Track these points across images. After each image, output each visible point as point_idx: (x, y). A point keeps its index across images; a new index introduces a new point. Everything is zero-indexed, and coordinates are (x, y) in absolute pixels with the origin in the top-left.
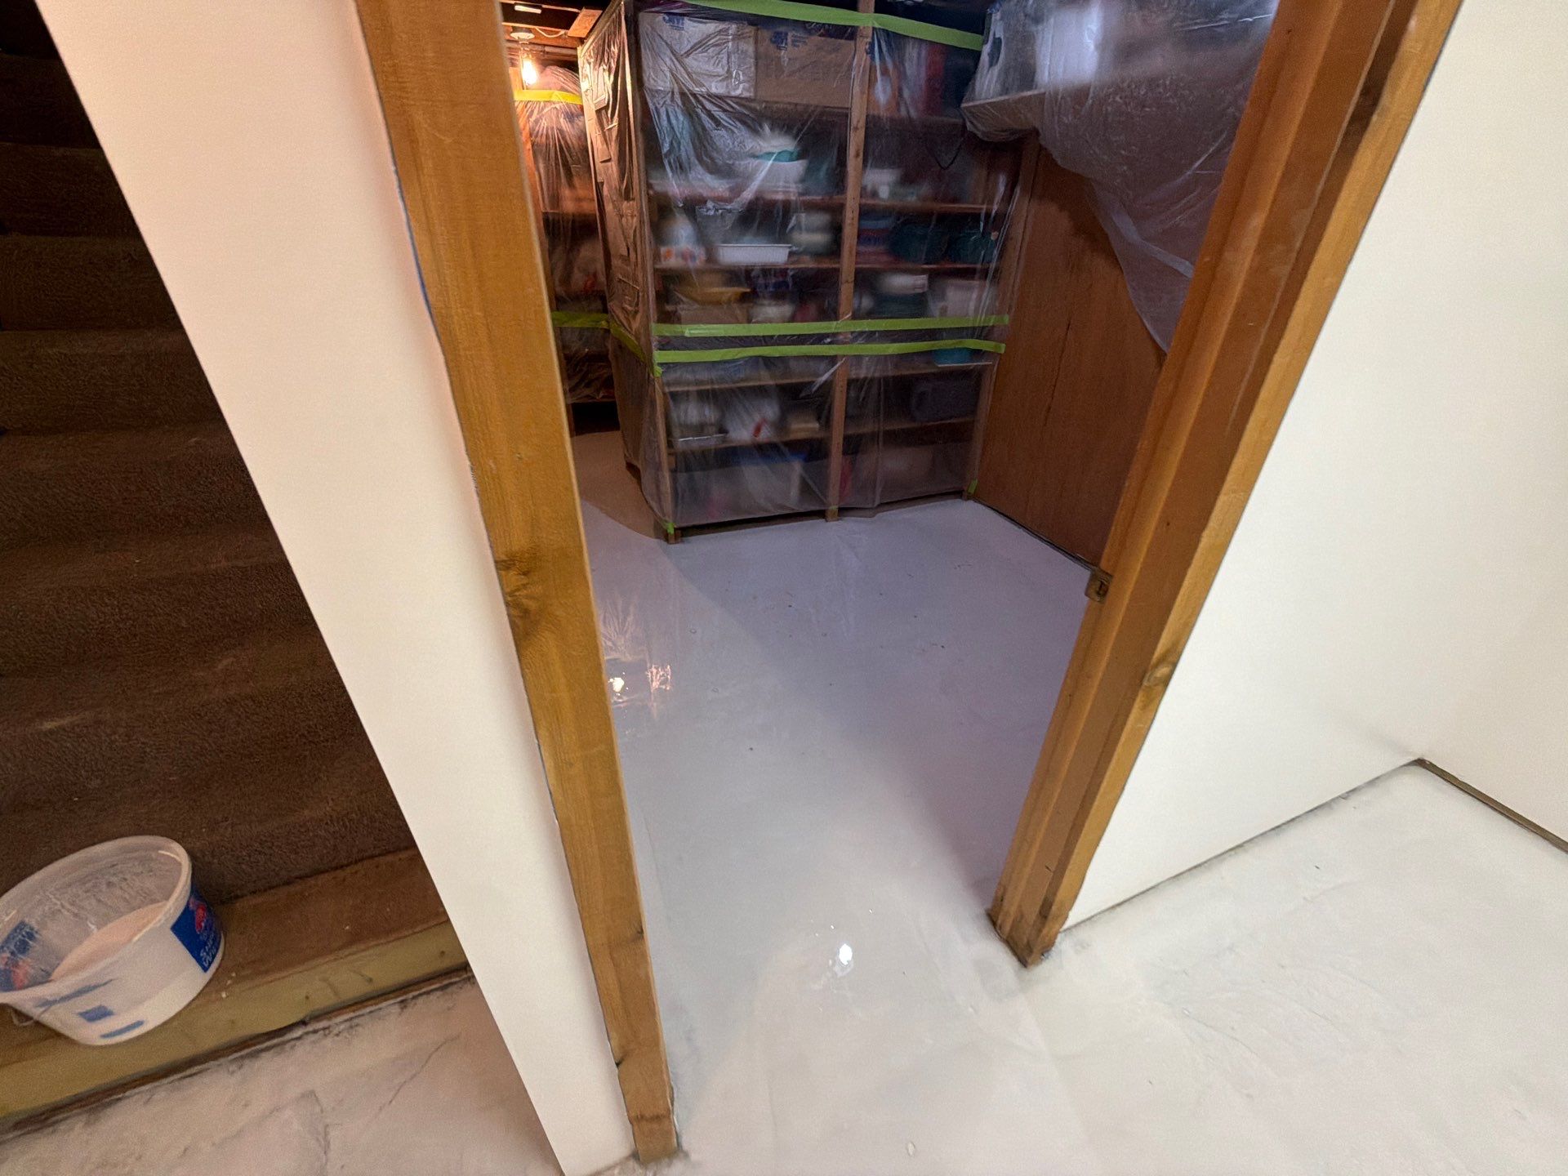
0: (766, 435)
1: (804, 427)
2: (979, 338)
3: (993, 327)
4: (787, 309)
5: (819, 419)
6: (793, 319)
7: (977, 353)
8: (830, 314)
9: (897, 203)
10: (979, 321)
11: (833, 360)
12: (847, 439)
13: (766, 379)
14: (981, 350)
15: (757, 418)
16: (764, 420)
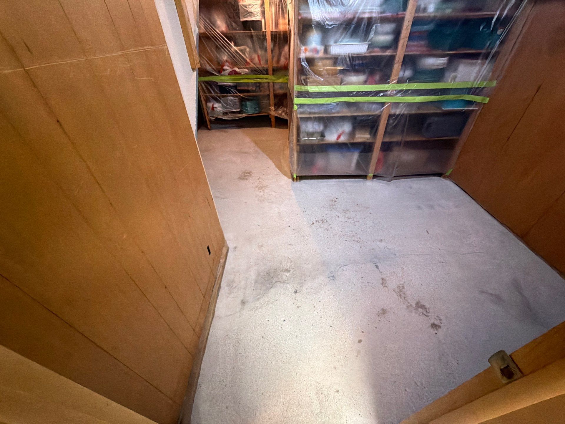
0: (343, 139)
1: (363, 137)
2: (473, 94)
3: (484, 88)
4: (362, 78)
5: (370, 134)
6: (365, 82)
7: (470, 103)
8: (385, 80)
9: (439, 14)
10: (475, 85)
12: (383, 144)
14: (473, 101)
16: (343, 132)
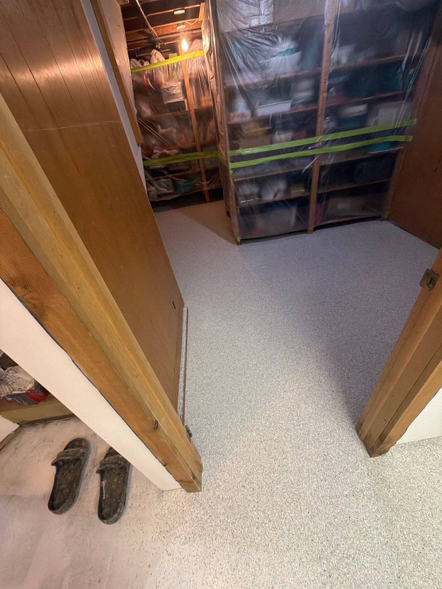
0: (279, 197)
1: (298, 192)
2: (397, 134)
3: (406, 127)
4: (290, 135)
6: (293, 139)
7: (395, 143)
8: (312, 133)
9: (352, 64)
10: (398, 125)
11: (313, 157)
13: (280, 170)
14: (397, 141)
15: (276, 189)
16: (279, 190)
